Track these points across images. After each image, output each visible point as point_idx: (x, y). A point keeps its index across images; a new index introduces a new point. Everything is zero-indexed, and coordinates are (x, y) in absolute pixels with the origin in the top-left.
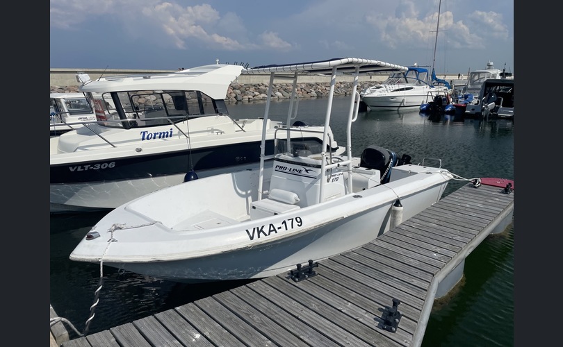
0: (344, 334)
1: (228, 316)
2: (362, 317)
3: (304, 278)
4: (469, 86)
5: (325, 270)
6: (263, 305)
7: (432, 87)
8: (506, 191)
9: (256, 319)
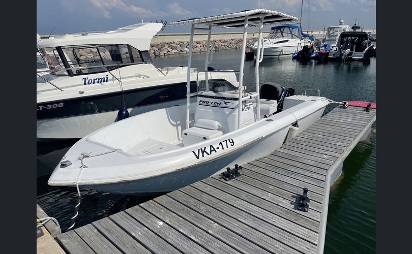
0: (270, 215)
1: (181, 208)
2: (281, 202)
3: (233, 178)
4: (327, 38)
5: (246, 171)
6: (205, 198)
7: (302, 39)
8: (367, 109)
9: (203, 208)
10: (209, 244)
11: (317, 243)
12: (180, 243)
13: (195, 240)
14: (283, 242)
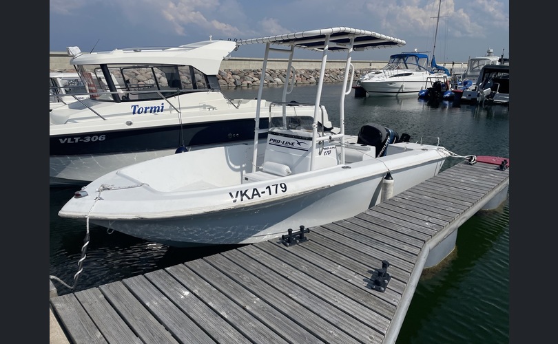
0: (333, 293)
1: (218, 276)
2: (351, 278)
3: (296, 243)
4: (469, 73)
5: (316, 236)
6: (253, 266)
7: (432, 73)
8: (501, 167)
9: (246, 278)
10: (243, 322)
11: (385, 332)
12: (205, 319)
13: (226, 316)
14: (340, 327)
